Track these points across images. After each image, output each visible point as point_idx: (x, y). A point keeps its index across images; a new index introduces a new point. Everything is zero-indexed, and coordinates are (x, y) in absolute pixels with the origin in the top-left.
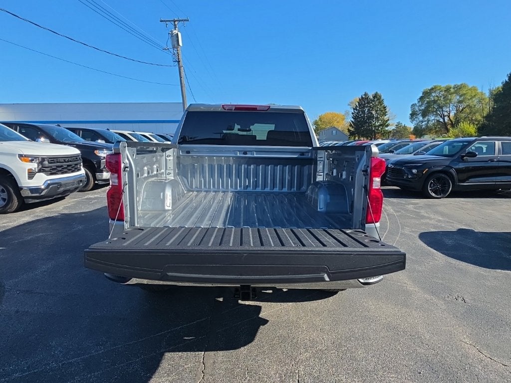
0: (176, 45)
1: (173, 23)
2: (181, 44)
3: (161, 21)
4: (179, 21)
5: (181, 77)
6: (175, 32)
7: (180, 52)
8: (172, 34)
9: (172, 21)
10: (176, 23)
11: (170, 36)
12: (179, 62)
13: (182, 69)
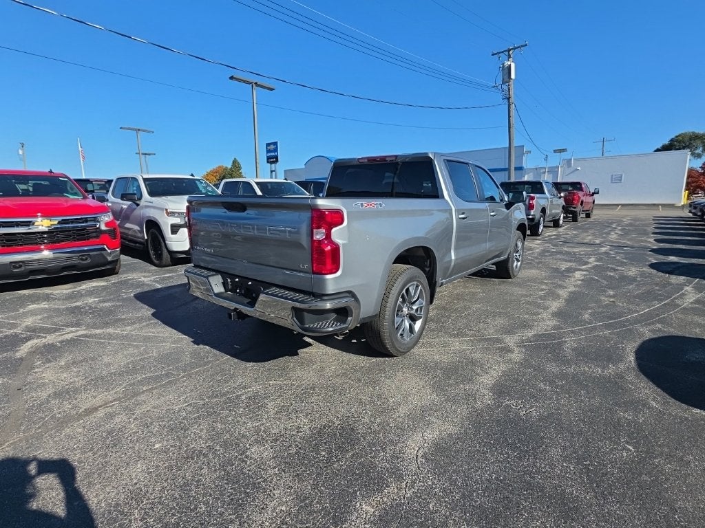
0: (507, 79)
1: (507, 53)
2: (513, 76)
3: (493, 55)
4: (514, 49)
5: (509, 117)
6: (507, 63)
7: (512, 87)
8: (504, 66)
9: (506, 51)
10: (511, 52)
11: (501, 69)
12: (509, 99)
13: (513, 106)
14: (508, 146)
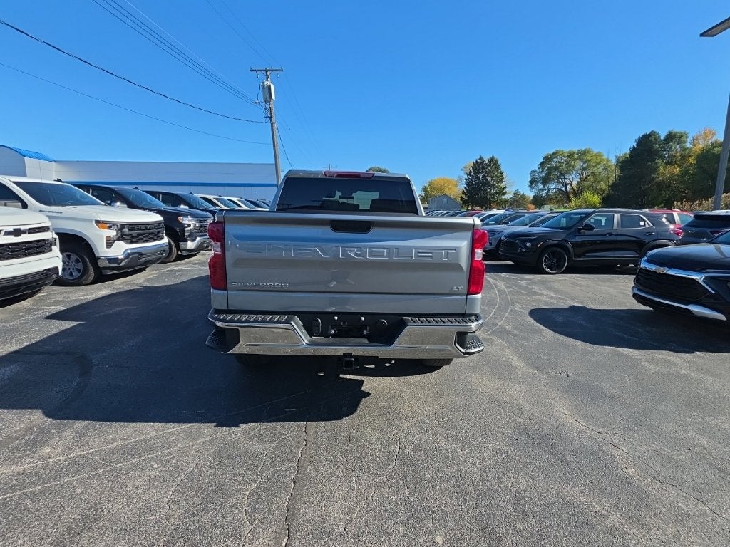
0: (268, 99)
1: (264, 72)
2: (273, 97)
3: (251, 70)
4: (272, 71)
5: (273, 135)
6: (267, 83)
7: (272, 107)
8: (264, 86)
9: (264, 70)
10: (268, 73)
11: (261, 88)
12: (271, 117)
13: (275, 126)
14: (274, 162)
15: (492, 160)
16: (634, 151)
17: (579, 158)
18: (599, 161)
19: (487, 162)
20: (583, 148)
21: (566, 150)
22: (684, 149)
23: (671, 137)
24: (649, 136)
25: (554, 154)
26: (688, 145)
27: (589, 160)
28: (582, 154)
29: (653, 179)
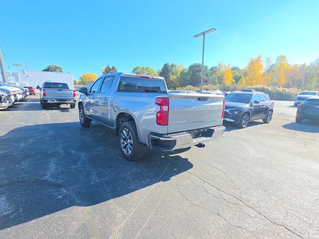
15: (113, 68)
16: (163, 69)
17: (146, 70)
18: (152, 71)
19: (111, 68)
20: (147, 66)
21: (141, 66)
22: (176, 70)
23: (172, 66)
24: (167, 64)
25: (137, 67)
26: (177, 69)
27: (149, 71)
28: (147, 68)
29: (169, 79)
